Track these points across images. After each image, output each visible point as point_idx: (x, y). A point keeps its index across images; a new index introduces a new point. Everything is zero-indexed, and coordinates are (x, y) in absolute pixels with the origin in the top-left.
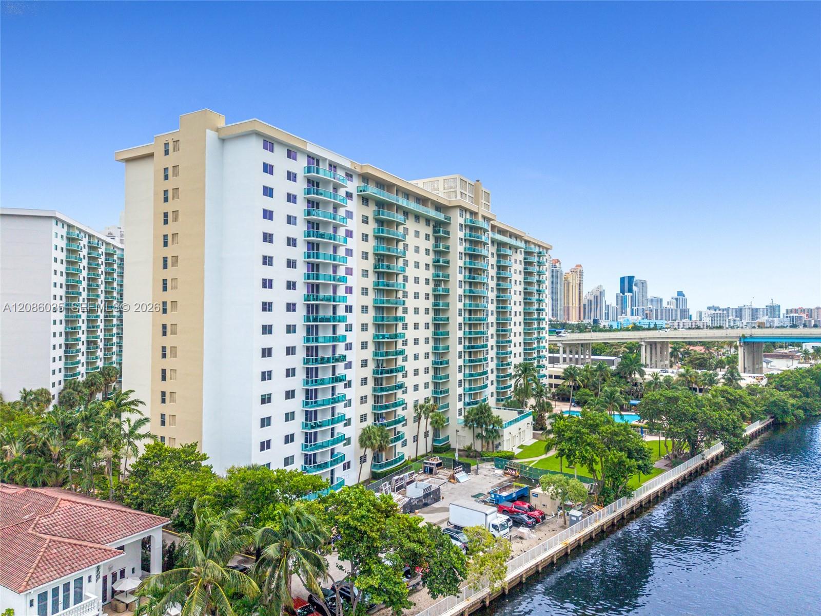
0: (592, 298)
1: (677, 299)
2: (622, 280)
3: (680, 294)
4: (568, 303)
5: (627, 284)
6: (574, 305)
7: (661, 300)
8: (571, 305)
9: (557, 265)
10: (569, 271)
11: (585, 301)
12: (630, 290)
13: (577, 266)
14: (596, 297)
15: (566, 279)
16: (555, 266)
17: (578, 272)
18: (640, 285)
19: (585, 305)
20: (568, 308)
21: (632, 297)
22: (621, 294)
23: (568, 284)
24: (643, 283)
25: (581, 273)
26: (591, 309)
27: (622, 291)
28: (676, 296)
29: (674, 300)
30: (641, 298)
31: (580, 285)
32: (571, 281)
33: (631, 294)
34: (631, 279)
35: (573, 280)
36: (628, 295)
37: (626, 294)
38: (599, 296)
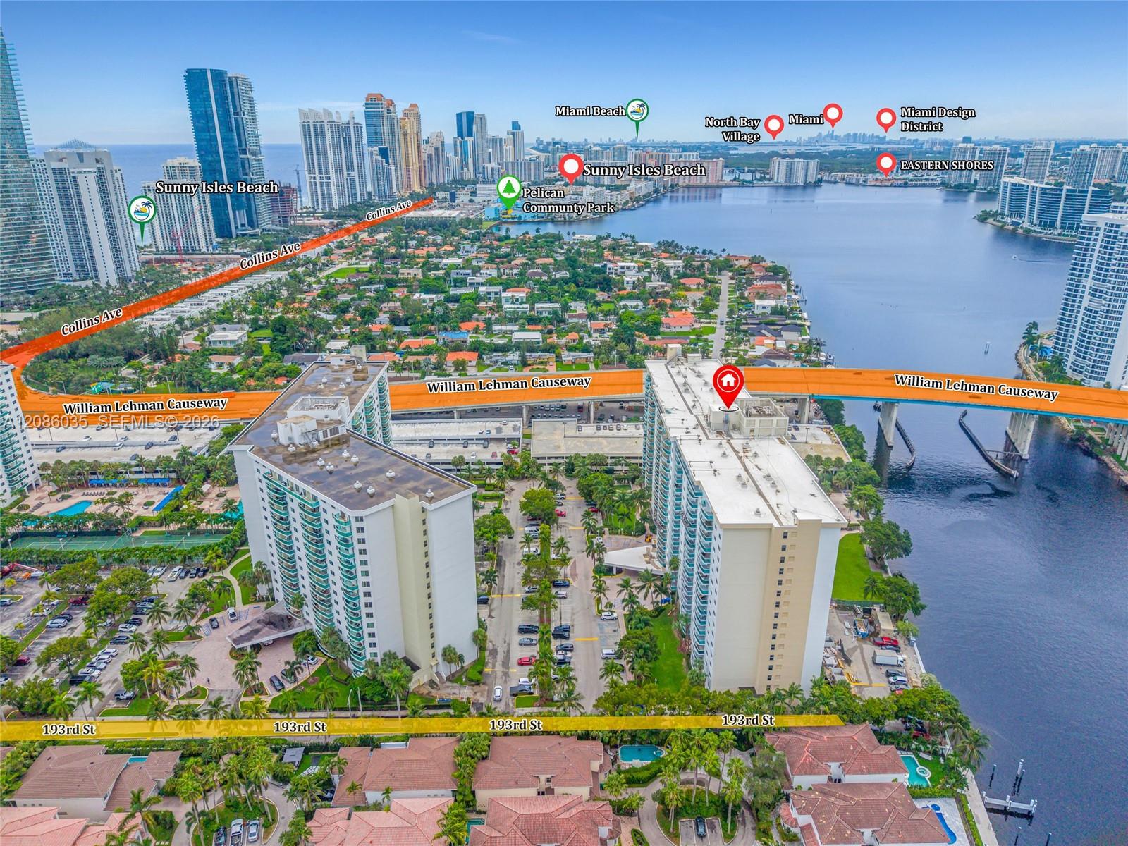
0: (433, 152)
2: (459, 116)
3: (517, 125)
4: (408, 164)
5: (467, 123)
6: (414, 164)
7: (500, 140)
8: (410, 166)
9: (391, 108)
11: (424, 158)
12: (470, 134)
13: (413, 105)
14: (437, 149)
15: (403, 127)
16: (390, 111)
17: (413, 113)
18: (479, 122)
19: (425, 162)
20: (409, 171)
21: (473, 143)
22: (460, 138)
23: (406, 134)
24: (483, 119)
25: (418, 116)
26: (432, 165)
27: (460, 134)
28: (512, 129)
29: (510, 136)
30: (481, 141)
31: (418, 135)
32: (408, 131)
33: (472, 139)
34: (470, 115)
35: (411, 130)
36: (468, 139)
37: (464, 139)
38: (440, 148)
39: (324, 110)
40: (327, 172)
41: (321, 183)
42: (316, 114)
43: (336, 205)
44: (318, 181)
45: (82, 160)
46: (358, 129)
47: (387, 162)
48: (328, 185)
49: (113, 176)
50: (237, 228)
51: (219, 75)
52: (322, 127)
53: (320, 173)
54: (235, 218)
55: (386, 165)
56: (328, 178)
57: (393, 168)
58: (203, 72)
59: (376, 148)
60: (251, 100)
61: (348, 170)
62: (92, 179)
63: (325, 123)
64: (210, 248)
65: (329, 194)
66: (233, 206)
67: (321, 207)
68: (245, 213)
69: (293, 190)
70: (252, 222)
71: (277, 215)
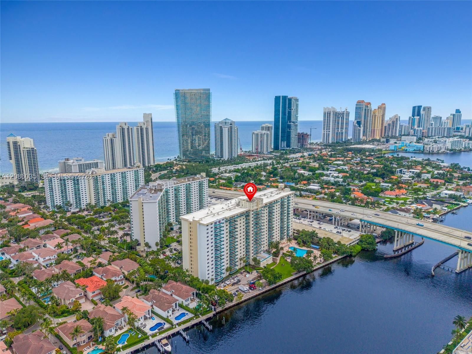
0: (391, 123)
1: (454, 115)
3: (458, 111)
4: (374, 127)
5: (417, 110)
6: (378, 127)
7: (441, 118)
8: (376, 128)
9: (369, 106)
10: (377, 108)
11: (385, 124)
12: (419, 115)
13: (383, 104)
14: (393, 122)
15: (374, 113)
16: (367, 107)
17: (382, 108)
18: (427, 110)
19: (385, 127)
20: (374, 130)
21: (420, 119)
22: (412, 117)
23: (375, 116)
24: (429, 109)
25: (385, 108)
26: (390, 129)
27: (413, 116)
28: (454, 113)
29: (452, 116)
30: (426, 118)
31: (383, 116)
32: (377, 114)
33: (419, 117)
34: (419, 107)
35: (379, 114)
36: (417, 118)
37: (415, 117)
38: (395, 121)
39: (332, 107)
40: (329, 129)
41: (327, 134)
42: (329, 109)
43: (330, 142)
44: (326, 133)
45: (226, 124)
46: (348, 114)
47: (360, 126)
48: (329, 134)
49: (234, 129)
50: (281, 147)
51: (285, 98)
52: (330, 113)
53: (327, 130)
54: (281, 145)
55: (358, 127)
56: (329, 132)
57: (362, 129)
58: (280, 97)
59: (356, 121)
60: (297, 105)
61: (341, 129)
62: (227, 129)
63: (331, 112)
64: (267, 153)
66: (281, 139)
67: (325, 142)
68: (285, 142)
69: (308, 135)
70: (288, 145)
71: (300, 144)
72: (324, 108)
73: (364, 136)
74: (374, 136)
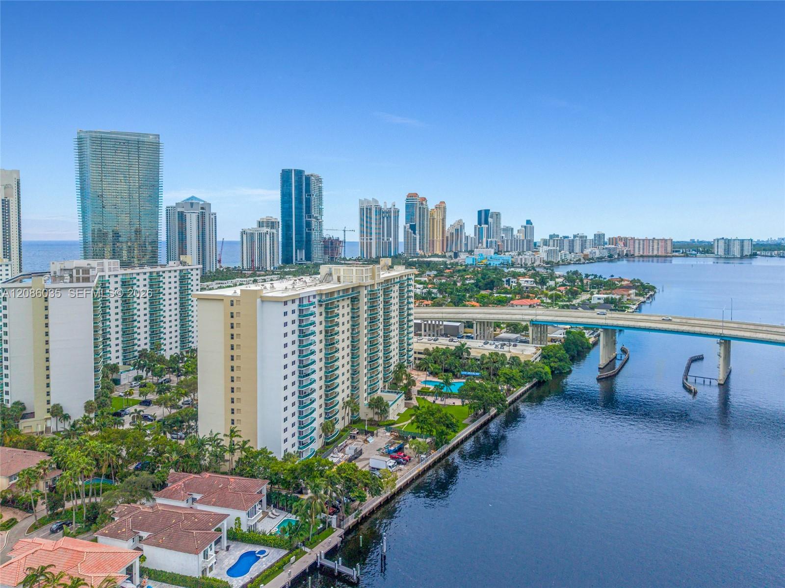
0: (454, 231)
1: (525, 227)
2: (480, 212)
3: (529, 222)
4: (433, 237)
5: (484, 216)
6: (438, 238)
7: (512, 229)
8: (435, 238)
9: (424, 202)
10: (434, 208)
11: (447, 234)
12: (486, 222)
13: (441, 202)
14: (457, 230)
15: (432, 215)
16: (422, 204)
17: (442, 207)
18: (495, 216)
19: (447, 237)
20: (433, 241)
21: (488, 229)
22: (479, 226)
23: (433, 219)
24: (498, 215)
25: (445, 208)
26: (453, 240)
27: (480, 223)
28: (525, 224)
29: (523, 229)
30: (495, 228)
31: (444, 220)
32: (436, 217)
33: (487, 226)
34: (487, 212)
35: (438, 217)
36: (484, 226)
37: (483, 226)
38: (459, 229)
39: (373, 199)
40: (371, 234)
41: (367, 243)
42: (368, 202)
43: (374, 256)
44: (365, 241)
45: (192, 207)
46: (397, 212)
47: (415, 233)
48: (371, 243)
49: (210, 217)
50: (296, 260)
51: (299, 173)
52: (370, 209)
53: (367, 236)
54: (296, 256)
55: (413, 235)
56: (371, 239)
57: (418, 237)
58: (290, 171)
59: (408, 225)
60: (320, 189)
61: (387, 236)
62: (194, 217)
63: (373, 207)
64: (272, 268)
65: (371, 249)
66: (296, 246)
67: (365, 256)
68: (304, 251)
69: (340, 242)
70: (308, 257)
71: (327, 256)
72: (360, 200)
73: (420, 249)
74: (433, 250)
